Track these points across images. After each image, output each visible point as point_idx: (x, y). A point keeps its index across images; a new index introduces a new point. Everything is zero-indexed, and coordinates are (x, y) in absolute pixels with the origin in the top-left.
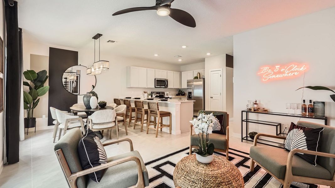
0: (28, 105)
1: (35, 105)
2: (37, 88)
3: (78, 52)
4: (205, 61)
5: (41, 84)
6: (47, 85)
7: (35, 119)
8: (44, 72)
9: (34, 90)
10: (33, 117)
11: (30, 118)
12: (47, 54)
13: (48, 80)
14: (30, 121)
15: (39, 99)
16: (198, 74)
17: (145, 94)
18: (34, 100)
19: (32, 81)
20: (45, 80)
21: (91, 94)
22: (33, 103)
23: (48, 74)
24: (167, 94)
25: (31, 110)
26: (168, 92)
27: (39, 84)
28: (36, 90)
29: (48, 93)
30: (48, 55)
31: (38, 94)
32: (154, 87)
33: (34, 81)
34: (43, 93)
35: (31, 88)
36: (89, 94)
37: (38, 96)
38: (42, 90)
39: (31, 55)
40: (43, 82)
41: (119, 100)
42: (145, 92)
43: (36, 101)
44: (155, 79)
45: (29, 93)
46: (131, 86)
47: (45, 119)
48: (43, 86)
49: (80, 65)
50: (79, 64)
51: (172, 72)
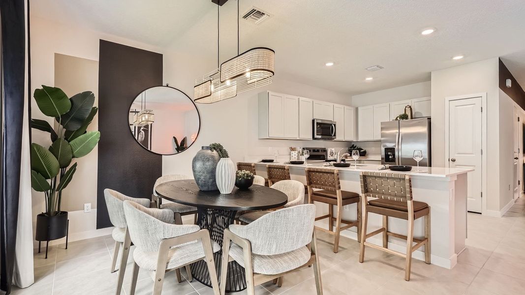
0: (49, 181)
1: (66, 179)
2: (70, 136)
3: (161, 55)
4: (431, 80)
5: (80, 127)
6: (94, 128)
7: (65, 214)
8: (87, 95)
9: (63, 141)
10: (62, 210)
11: (52, 213)
12: (94, 56)
13: (96, 117)
14: (54, 220)
15: (75, 165)
16: (408, 110)
17: (293, 152)
18: (63, 166)
19: (57, 119)
20: (91, 118)
21: (215, 152)
22: (62, 176)
23: (96, 104)
24: (332, 154)
25: (57, 193)
26: (333, 149)
27: (75, 127)
28: (69, 142)
29: (96, 149)
30: (98, 59)
31: (73, 152)
32: (312, 138)
33: (63, 119)
34: (86, 151)
35: (54, 137)
36: (209, 151)
37: (73, 157)
38: (82, 141)
39: (56, 55)
40: (85, 123)
41: (254, 167)
42: (292, 149)
43: (68, 169)
44: (313, 121)
45: (51, 149)
46: (271, 136)
47: (90, 211)
48: (86, 132)
49: (167, 86)
50: (164, 84)
51: (342, 106)
